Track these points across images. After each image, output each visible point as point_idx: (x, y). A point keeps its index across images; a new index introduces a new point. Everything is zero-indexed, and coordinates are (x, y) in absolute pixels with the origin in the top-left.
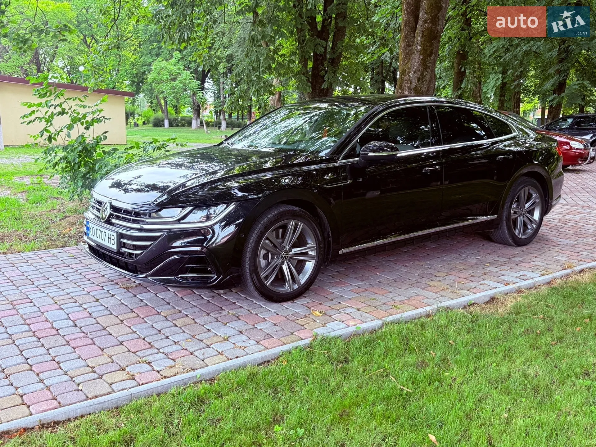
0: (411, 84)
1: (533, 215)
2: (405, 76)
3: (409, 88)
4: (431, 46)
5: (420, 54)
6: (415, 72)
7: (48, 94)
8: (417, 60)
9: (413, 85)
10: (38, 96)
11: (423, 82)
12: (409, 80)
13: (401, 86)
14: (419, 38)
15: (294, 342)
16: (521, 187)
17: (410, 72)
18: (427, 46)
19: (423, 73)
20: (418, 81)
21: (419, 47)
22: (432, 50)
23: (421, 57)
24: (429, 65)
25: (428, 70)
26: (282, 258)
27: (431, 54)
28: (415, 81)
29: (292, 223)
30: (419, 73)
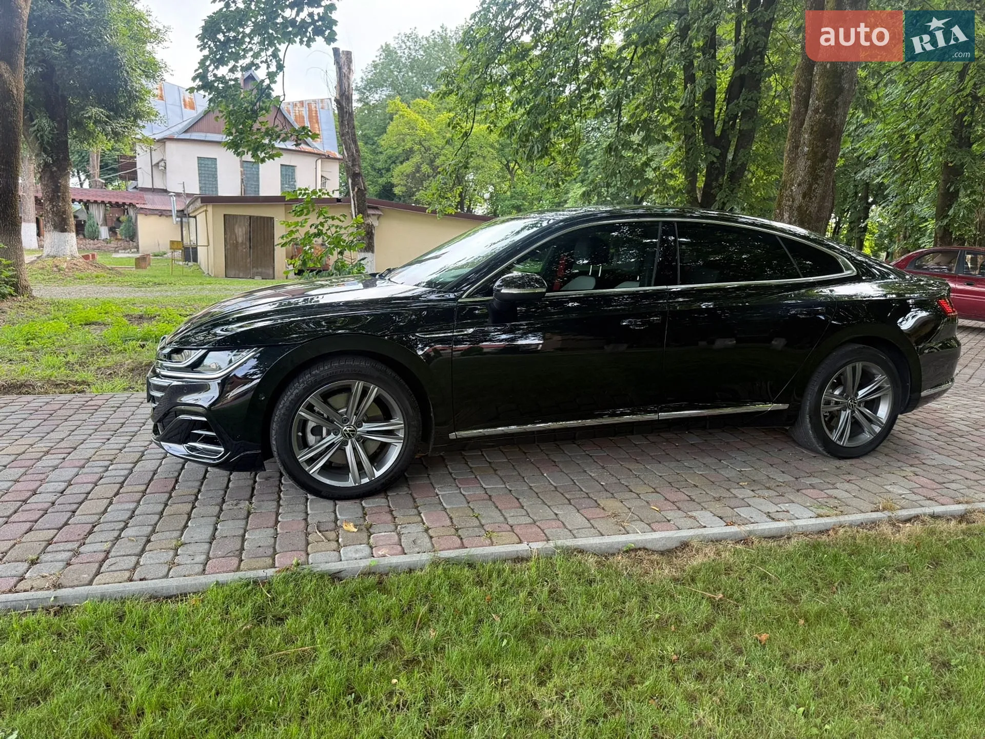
0: (793, 201)
1: (875, 411)
2: (786, 190)
3: (791, 207)
4: (824, 146)
5: (808, 159)
6: (799, 185)
7: (305, 211)
8: (803, 168)
9: (797, 203)
10: (293, 213)
11: (811, 198)
12: (791, 195)
13: (780, 205)
14: (806, 136)
15: (255, 569)
16: (844, 362)
17: (793, 185)
18: (818, 147)
19: (810, 186)
20: (804, 197)
21: (806, 149)
22: (826, 152)
23: (809, 163)
24: (822, 174)
25: (820, 182)
26: (344, 435)
27: (824, 157)
28: (799, 198)
29: (358, 386)
30: (805, 186)
